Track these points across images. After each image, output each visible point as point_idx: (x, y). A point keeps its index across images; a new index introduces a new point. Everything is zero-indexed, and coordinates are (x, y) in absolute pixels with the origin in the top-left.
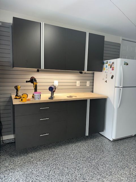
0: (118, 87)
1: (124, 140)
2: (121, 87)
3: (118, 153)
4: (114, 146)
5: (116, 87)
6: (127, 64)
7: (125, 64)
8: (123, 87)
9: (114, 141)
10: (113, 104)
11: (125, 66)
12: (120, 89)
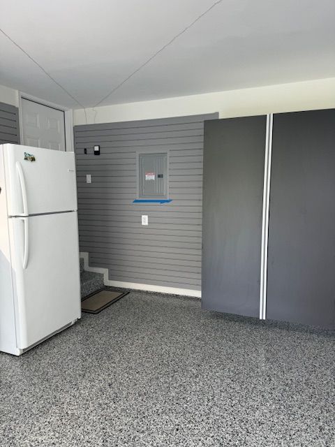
0: (16, 217)
1: (51, 343)
2: (24, 215)
3: (35, 380)
4: (25, 366)
5: (11, 217)
6: (33, 159)
7: (26, 159)
8: (30, 215)
9: (26, 352)
10: (9, 261)
11: (29, 162)
12: (23, 221)
